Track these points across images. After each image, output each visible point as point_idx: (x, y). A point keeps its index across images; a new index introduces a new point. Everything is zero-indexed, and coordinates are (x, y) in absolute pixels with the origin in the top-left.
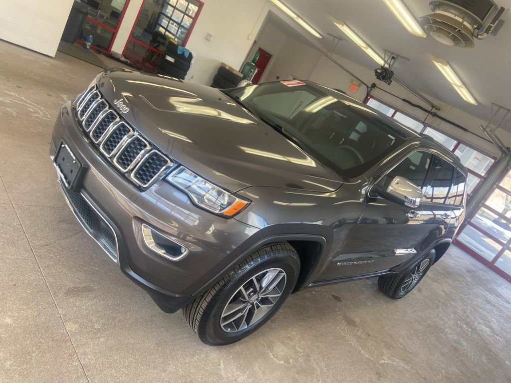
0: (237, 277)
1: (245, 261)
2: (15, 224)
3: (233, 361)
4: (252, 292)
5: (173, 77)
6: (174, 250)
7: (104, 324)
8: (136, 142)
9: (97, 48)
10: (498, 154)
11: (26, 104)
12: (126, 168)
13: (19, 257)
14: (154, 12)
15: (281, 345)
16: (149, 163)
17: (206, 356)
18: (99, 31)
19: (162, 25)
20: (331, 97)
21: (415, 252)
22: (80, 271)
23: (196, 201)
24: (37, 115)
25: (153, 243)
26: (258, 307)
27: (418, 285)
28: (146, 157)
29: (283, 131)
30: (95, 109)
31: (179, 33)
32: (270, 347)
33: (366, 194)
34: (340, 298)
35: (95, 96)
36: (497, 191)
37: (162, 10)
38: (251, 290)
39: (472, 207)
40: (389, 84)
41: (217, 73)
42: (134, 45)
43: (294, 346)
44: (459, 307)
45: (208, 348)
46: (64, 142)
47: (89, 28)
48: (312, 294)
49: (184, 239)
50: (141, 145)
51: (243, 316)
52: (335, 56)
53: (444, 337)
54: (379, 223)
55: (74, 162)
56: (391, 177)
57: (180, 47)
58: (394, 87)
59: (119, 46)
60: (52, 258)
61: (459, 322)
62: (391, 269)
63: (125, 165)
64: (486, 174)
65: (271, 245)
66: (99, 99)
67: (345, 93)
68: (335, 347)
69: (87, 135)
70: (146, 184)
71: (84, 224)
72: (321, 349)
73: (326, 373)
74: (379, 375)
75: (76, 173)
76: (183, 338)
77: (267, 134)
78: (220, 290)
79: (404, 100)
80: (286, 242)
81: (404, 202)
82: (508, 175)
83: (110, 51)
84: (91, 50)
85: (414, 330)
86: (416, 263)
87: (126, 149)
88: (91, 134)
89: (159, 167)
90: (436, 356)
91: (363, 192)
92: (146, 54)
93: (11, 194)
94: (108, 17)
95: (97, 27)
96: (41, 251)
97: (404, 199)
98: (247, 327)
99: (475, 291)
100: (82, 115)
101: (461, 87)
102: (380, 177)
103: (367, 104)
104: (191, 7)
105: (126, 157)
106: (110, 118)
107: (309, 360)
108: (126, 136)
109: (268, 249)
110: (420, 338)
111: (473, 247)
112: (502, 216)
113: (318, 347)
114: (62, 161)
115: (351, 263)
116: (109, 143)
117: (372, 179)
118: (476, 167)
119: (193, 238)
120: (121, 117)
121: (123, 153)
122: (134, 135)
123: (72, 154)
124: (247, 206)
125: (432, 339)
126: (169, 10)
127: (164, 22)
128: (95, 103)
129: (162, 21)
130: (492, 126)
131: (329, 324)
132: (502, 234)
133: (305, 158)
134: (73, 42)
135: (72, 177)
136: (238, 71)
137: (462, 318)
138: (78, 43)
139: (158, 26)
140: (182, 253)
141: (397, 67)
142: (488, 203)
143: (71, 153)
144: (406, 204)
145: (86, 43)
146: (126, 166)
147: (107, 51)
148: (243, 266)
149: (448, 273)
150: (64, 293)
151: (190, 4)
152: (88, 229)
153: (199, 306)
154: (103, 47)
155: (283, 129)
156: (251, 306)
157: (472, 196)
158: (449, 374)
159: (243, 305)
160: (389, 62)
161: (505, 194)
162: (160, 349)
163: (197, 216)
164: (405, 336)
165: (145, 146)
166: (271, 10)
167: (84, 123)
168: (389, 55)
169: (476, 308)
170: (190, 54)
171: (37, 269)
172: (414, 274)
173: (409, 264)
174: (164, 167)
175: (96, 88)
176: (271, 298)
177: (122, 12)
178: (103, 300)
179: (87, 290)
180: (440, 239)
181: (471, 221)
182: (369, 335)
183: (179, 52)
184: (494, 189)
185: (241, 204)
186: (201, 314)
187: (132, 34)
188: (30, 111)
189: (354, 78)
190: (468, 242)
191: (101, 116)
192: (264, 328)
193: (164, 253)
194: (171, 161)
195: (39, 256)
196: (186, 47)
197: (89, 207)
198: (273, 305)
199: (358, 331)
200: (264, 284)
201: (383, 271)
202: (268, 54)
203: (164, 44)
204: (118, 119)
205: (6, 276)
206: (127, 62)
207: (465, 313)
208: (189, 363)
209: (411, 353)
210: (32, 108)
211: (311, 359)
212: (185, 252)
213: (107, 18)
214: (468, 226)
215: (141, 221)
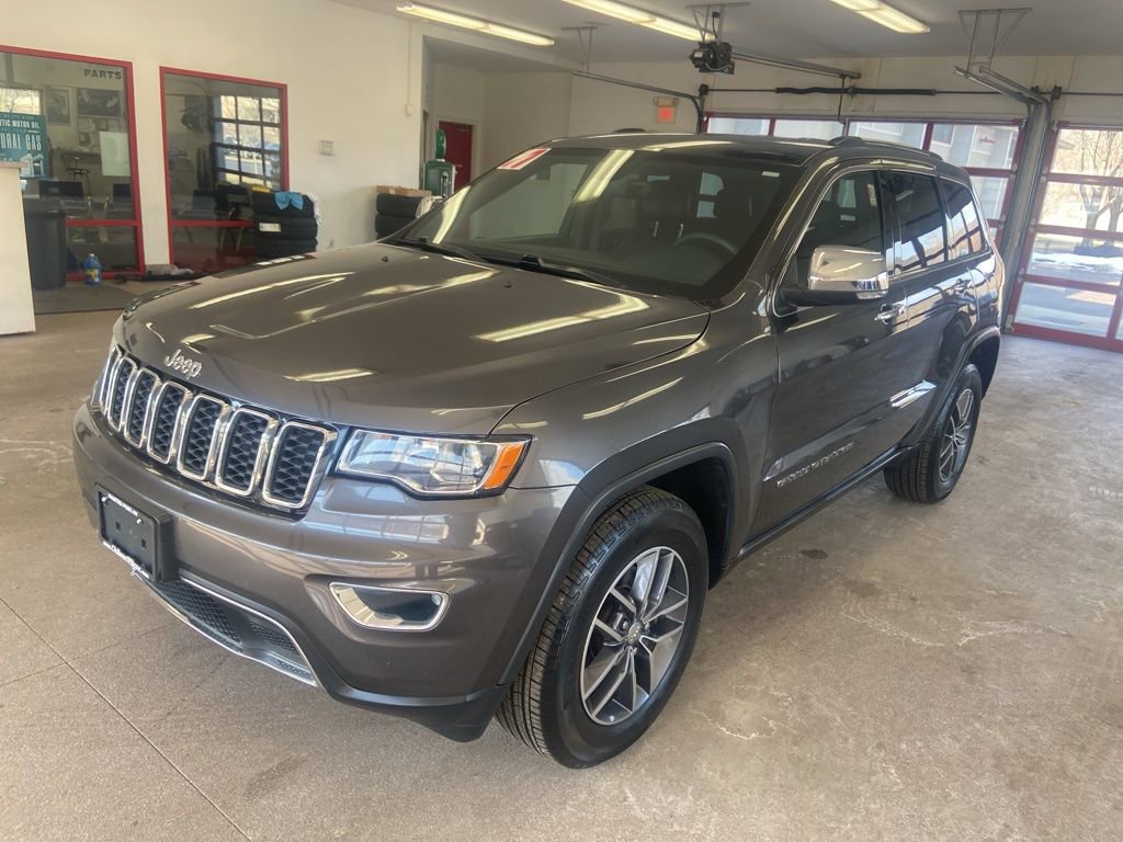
0: (576, 604)
1: (576, 564)
2: (87, 701)
3: (649, 779)
4: (624, 620)
5: (274, 258)
6: (418, 607)
7: (351, 823)
8: (243, 424)
9: (115, 273)
10: (1020, 109)
11: (17, 450)
12: (247, 487)
13: (123, 762)
14: (199, 150)
15: (738, 701)
16: (288, 454)
17: (591, 793)
18: (104, 238)
19: (228, 167)
20: (617, 152)
21: (932, 386)
22: (259, 735)
23: (415, 486)
24: (47, 461)
25: (369, 614)
26: (652, 645)
27: (972, 451)
28: (275, 444)
29: (542, 264)
30: (136, 396)
31: (269, 168)
32: (717, 715)
33: (770, 315)
34: (821, 552)
35: (125, 370)
36: (1053, 186)
37: (213, 137)
38: (620, 616)
39: (1016, 245)
40: (731, 72)
41: (377, 213)
42: (189, 234)
43: (765, 693)
44: (1079, 458)
45: (587, 775)
46: (102, 490)
47: (82, 241)
48: (759, 569)
49: (434, 576)
50: (255, 426)
51: (628, 677)
52: (597, 68)
53: (1074, 533)
54: (834, 358)
55: (139, 521)
56: (804, 257)
57: (279, 196)
58: (745, 73)
59: (156, 250)
60: (190, 734)
61: (1091, 489)
62: (899, 443)
63: (241, 481)
64: (1014, 161)
65: (617, 505)
66: (136, 372)
67: (641, 131)
68: (852, 656)
69: (141, 455)
70: (300, 500)
71: (219, 639)
72: (824, 672)
73: (855, 716)
74: (968, 671)
75: (153, 543)
76: (527, 777)
77: (509, 287)
78: (554, 646)
79: (779, 90)
80: (648, 487)
81: (853, 294)
82: (1059, 143)
83: (144, 266)
84: (107, 283)
85: (1005, 548)
86: (946, 408)
87: (230, 449)
88: (149, 449)
89: (310, 453)
90: (1073, 580)
91: (762, 311)
92: (219, 240)
93: (56, 643)
94: (111, 201)
95: (97, 233)
96: (162, 730)
97: (852, 289)
98: (648, 696)
99: (1097, 410)
100: (116, 420)
101: (879, 9)
102: (782, 267)
103: (709, 131)
104: (269, 105)
105: (237, 464)
106: (171, 400)
107: (809, 706)
108: (218, 421)
109: (614, 517)
110: (1025, 557)
111: (1056, 324)
112: (1090, 233)
113: (817, 671)
114: (117, 531)
115: (806, 470)
116: (191, 451)
117: (767, 278)
118: (990, 158)
119: (454, 565)
120: (190, 386)
121: (227, 460)
122: (233, 412)
123: (129, 509)
124: (527, 448)
125: (1050, 548)
126: (228, 133)
127: (230, 160)
128: (132, 381)
129: (224, 160)
130: (979, 59)
131: (821, 613)
132: (1106, 269)
133: (616, 301)
134: (62, 284)
135: (149, 554)
136: (417, 188)
137: (1093, 478)
138: (73, 280)
139: (221, 174)
140: (436, 608)
141: (731, 30)
142: (1045, 220)
143: (124, 506)
144: (861, 297)
145: (89, 272)
146: (246, 483)
147: (139, 269)
148: (578, 577)
149: (1026, 400)
150: (244, 795)
151: (264, 100)
152: (231, 646)
153: (527, 699)
154: (127, 266)
155: (540, 261)
156: (635, 650)
157: (1006, 222)
158: (1115, 604)
159: (617, 656)
160: (710, 27)
161: (1076, 187)
162: (486, 820)
163: (439, 518)
164: (990, 567)
165: (265, 423)
166: (428, 34)
167: (126, 434)
168: (705, 12)
169: (1114, 443)
170: (306, 198)
171: (168, 771)
172: (952, 433)
173: (932, 418)
174: (322, 449)
175: (120, 353)
176: (671, 613)
177: (131, 178)
178: (331, 774)
179: (288, 767)
180: (972, 338)
181: (1029, 272)
182: (913, 599)
183: (282, 206)
184: (1045, 186)
185: (511, 453)
186: (538, 712)
187: (172, 213)
188: (29, 460)
189: (658, 94)
190: (1041, 319)
191: (153, 403)
192: (685, 682)
193: (402, 624)
194: (330, 429)
195: (162, 743)
196: (292, 189)
197: (211, 598)
198: (681, 627)
199: (887, 600)
200: (642, 593)
201: (888, 456)
202: (464, 126)
203: (246, 205)
204: (188, 394)
205: (109, 813)
206: (187, 273)
207: (1096, 463)
208: (559, 823)
209: (1019, 597)
210: (33, 452)
211: (813, 701)
212: (443, 605)
213: (110, 206)
214: (1026, 284)
215: (324, 579)
